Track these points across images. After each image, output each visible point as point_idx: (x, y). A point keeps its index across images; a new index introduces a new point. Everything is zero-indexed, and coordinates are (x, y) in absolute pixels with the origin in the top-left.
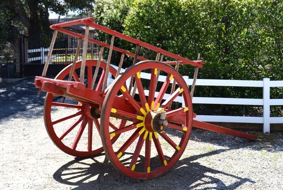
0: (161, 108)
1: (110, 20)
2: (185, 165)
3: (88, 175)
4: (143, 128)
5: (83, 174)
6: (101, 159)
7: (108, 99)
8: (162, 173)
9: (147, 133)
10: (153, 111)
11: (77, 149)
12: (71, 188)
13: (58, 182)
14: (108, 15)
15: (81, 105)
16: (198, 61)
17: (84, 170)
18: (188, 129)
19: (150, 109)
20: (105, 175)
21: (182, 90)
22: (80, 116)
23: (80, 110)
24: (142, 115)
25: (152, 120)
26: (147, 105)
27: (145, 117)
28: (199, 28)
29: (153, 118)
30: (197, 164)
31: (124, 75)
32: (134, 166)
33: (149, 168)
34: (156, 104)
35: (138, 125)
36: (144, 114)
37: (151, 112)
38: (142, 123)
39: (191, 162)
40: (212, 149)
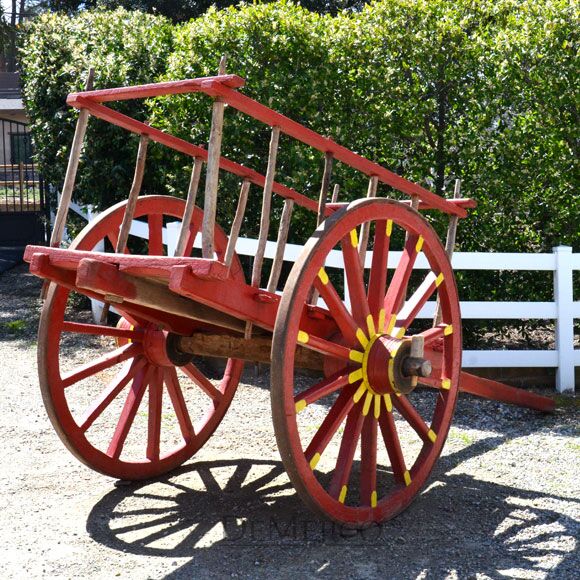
0: (399, 329)
2: (437, 483)
4: (363, 384)
5: (173, 524)
6: (191, 482)
8: (400, 505)
9: (369, 397)
10: (383, 336)
12: (175, 564)
13: (122, 553)
18: (452, 385)
19: (377, 332)
21: (441, 277)
24: (361, 349)
26: (370, 319)
27: (367, 352)
29: (393, 355)
30: (466, 479)
31: (325, 238)
32: (344, 489)
33: (374, 495)
34: (387, 318)
35: (351, 375)
36: (365, 346)
37: (381, 339)
38: (360, 370)
39: (448, 474)
40: (470, 439)
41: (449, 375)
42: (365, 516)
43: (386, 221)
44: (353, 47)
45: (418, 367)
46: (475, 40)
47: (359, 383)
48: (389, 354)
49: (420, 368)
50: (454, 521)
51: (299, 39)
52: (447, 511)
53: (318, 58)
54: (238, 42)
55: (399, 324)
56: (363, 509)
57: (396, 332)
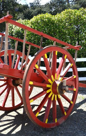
0: (61, 78)
1: (17, 32)
2: (75, 112)
3: (14, 126)
5: (11, 125)
6: (21, 111)
7: (26, 75)
8: (64, 120)
9: (53, 95)
10: (56, 80)
11: (6, 106)
14: (15, 30)
15: (6, 79)
16: (76, 46)
17: (11, 121)
18: (76, 90)
19: (54, 79)
20: (26, 125)
21: (72, 64)
22: (5, 86)
23: (6, 82)
25: (57, 87)
26: (52, 76)
27: (52, 85)
28: (65, 32)
29: (58, 85)
30: (81, 110)
31: (37, 57)
32: (47, 120)
33: (56, 119)
34: (58, 75)
35: (47, 91)
36: (51, 83)
37: (55, 81)
38: (50, 89)
39: (77, 109)
40: (84, 98)
41: (76, 88)
42: (54, 125)
43: (55, 51)
44: (59, 20)
45: (64, 88)
46: (83, 16)
47: (50, 92)
48: (57, 85)
49: (65, 89)
50: (77, 125)
51: (49, 19)
52: (76, 121)
53: (53, 23)
54: (38, 21)
55: (61, 76)
56: (53, 123)
57: (60, 79)
